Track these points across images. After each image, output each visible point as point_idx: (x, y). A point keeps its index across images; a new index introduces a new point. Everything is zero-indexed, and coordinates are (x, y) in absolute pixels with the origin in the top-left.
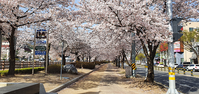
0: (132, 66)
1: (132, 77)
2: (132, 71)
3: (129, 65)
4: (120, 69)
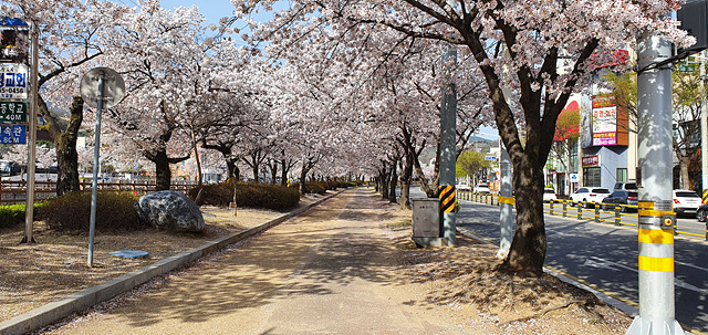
0: (441, 195)
2: (442, 219)
3: (431, 194)
4: (395, 210)
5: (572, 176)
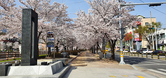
0: (103, 52)
1: (103, 58)
2: (103, 55)
4: (95, 55)
5: (131, 47)
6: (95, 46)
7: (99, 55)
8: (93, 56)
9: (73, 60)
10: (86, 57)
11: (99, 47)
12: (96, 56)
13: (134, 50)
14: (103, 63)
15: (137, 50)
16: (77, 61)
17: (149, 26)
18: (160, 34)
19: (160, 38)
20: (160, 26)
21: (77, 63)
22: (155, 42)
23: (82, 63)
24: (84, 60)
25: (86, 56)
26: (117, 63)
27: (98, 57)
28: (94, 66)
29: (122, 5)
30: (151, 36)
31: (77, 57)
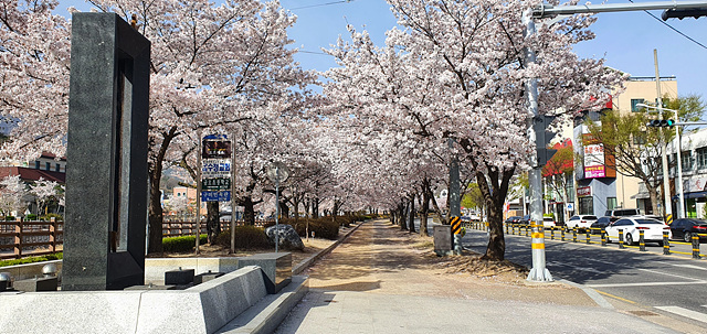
1: (451, 253)
2: (453, 238)
3: (444, 222)
4: (415, 237)
5: (567, 205)
6: (416, 200)
7: (431, 240)
8: (407, 242)
9: (317, 259)
10: (375, 249)
11: (434, 203)
12: (421, 244)
13: (581, 217)
14: (450, 277)
15: (595, 218)
16: (336, 263)
17: (646, 115)
18: (697, 150)
19: (695, 167)
20: (694, 114)
21: (336, 276)
22: (673, 182)
23: (358, 275)
24: (367, 262)
25: (376, 242)
26: (515, 275)
27: (429, 245)
28: (409, 288)
29: (539, 14)
30: (658, 159)
31: (334, 246)
